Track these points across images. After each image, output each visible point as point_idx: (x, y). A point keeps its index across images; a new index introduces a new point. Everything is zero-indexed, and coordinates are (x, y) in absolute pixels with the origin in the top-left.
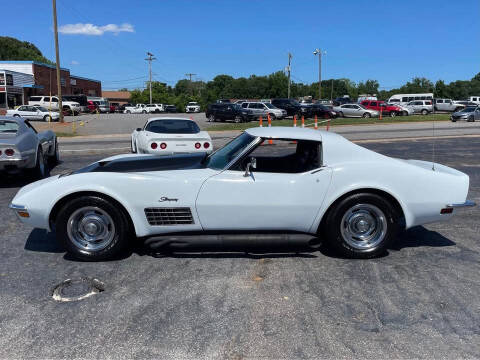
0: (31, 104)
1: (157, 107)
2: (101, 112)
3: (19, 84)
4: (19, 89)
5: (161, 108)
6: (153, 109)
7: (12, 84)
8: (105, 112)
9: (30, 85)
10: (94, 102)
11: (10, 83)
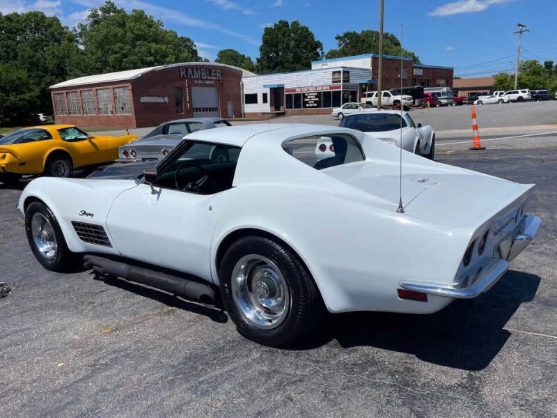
0: (364, 100)
1: (521, 94)
2: (442, 105)
3: (355, 80)
4: (355, 86)
5: (525, 96)
6: (514, 97)
7: (348, 81)
8: (446, 105)
9: (365, 81)
10: (433, 94)
11: (346, 80)
